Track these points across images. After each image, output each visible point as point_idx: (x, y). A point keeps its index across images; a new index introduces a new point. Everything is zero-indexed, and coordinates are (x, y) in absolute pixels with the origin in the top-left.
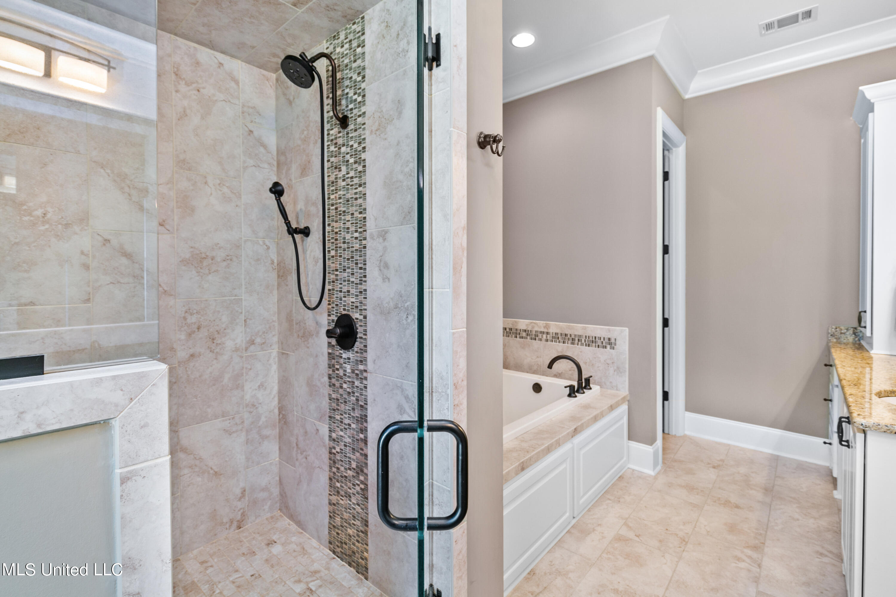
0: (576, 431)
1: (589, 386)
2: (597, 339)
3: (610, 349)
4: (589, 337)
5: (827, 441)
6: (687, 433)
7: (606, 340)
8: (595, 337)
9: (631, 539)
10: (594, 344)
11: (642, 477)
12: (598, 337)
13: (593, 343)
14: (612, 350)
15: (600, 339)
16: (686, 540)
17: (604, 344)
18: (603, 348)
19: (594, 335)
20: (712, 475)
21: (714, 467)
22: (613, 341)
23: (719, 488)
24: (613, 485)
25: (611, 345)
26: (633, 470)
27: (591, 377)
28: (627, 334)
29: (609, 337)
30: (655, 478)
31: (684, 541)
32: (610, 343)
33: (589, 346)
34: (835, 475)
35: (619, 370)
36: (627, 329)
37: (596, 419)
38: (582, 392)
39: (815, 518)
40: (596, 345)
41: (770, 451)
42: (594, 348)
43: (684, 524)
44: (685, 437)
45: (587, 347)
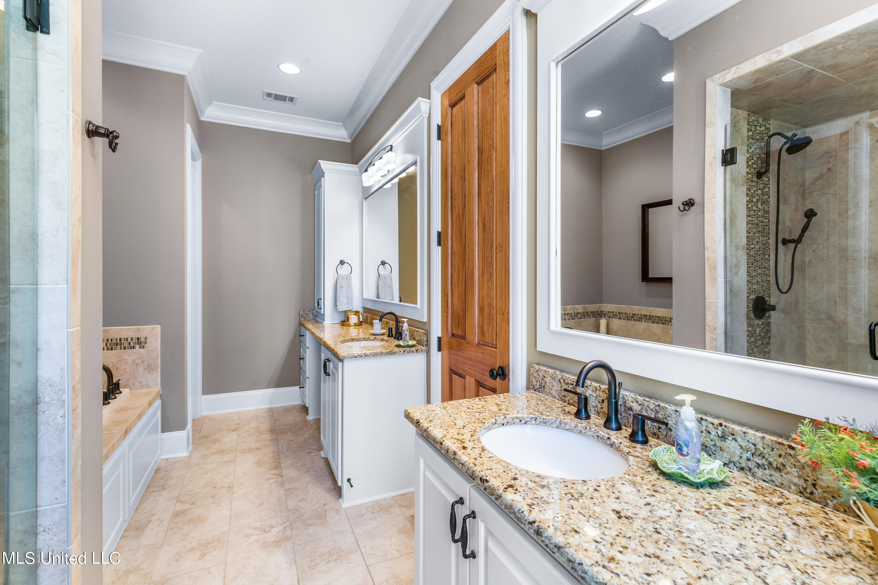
0: (127, 432)
1: (119, 390)
2: (123, 341)
3: (140, 348)
4: (111, 339)
5: (301, 386)
6: (204, 414)
7: (134, 341)
8: (120, 339)
9: (188, 509)
10: (119, 347)
11: (176, 461)
12: (124, 339)
13: (117, 345)
14: (142, 350)
15: (127, 340)
16: (232, 486)
17: (132, 345)
18: (131, 349)
19: (118, 337)
20: (234, 436)
21: (233, 431)
22: (143, 340)
23: (242, 443)
24: (152, 479)
25: (141, 344)
26: (167, 459)
27: (120, 380)
28: (160, 331)
29: (138, 336)
30: (190, 457)
31: (230, 488)
32: (140, 342)
33: (112, 350)
34: (307, 406)
35: (150, 368)
36: (159, 327)
37: (140, 417)
38: (113, 397)
39: (302, 435)
40: (121, 347)
41: (267, 406)
42: (119, 351)
43: (226, 477)
44: (203, 417)
45: (110, 351)
